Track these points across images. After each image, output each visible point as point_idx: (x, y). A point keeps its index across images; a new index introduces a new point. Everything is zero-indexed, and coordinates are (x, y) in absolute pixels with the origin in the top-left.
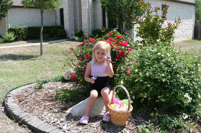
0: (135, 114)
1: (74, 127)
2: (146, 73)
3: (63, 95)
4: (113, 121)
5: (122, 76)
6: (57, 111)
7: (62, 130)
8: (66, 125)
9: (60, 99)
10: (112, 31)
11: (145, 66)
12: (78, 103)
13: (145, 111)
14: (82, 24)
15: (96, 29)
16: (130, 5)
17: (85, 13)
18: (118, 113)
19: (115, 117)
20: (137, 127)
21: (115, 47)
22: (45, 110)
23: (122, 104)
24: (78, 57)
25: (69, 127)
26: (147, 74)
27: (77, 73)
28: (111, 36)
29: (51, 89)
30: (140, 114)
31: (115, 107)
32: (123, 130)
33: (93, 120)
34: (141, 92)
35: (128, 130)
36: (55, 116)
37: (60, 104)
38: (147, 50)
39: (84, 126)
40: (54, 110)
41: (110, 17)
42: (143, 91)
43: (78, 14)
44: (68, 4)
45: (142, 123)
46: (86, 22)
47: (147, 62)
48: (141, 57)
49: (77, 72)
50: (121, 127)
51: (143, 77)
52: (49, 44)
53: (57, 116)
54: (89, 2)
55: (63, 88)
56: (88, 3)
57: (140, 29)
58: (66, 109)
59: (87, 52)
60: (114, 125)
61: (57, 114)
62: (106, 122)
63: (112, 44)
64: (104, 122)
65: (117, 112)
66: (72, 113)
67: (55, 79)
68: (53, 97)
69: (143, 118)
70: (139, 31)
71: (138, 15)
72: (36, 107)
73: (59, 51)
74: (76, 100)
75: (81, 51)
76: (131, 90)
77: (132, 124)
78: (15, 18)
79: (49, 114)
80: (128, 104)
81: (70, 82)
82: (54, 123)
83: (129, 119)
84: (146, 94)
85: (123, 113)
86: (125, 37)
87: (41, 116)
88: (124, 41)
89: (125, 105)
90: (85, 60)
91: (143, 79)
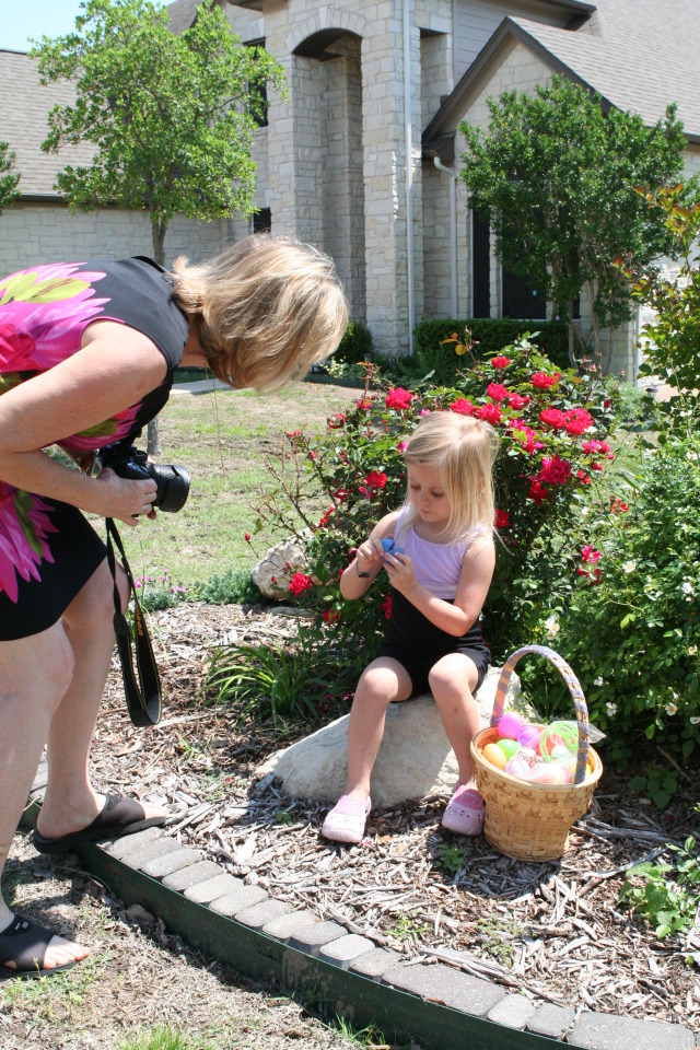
0: (618, 801)
1: (293, 852)
2: (679, 580)
3: (244, 681)
4: (496, 832)
5: (557, 590)
6: (209, 764)
7: (230, 866)
8: (250, 844)
9: (231, 698)
10: (507, 349)
11: (679, 547)
12: (318, 726)
13: (671, 785)
14: (368, 294)
15: (437, 318)
16: (622, 195)
17: (384, 236)
18: (525, 794)
19: (508, 811)
20: (622, 868)
21: (520, 435)
22: (152, 753)
23: (543, 744)
24: (327, 481)
25: (267, 854)
26: (687, 588)
27: (318, 570)
28: (505, 378)
29: (187, 643)
30: (644, 801)
31: (508, 756)
32: (547, 882)
33: (392, 818)
34: (654, 681)
35: (574, 884)
36: (199, 792)
37: (226, 726)
38: (688, 455)
39: (343, 853)
40: (197, 759)
41: (516, 261)
42: (662, 679)
43: (348, 240)
44: (293, 186)
45: (649, 851)
46: (389, 282)
47: (688, 522)
48: (659, 491)
49: (320, 565)
50: (536, 865)
51: (662, 603)
52: (195, 394)
53: (210, 789)
54: (402, 179)
55: (246, 639)
56: (398, 181)
57: (662, 337)
58: (257, 756)
59: (377, 461)
60: (501, 855)
61: (210, 778)
62: (459, 835)
63: (507, 423)
64: (447, 836)
65: (515, 785)
66: (285, 776)
67: (212, 592)
68: (194, 686)
69: (659, 821)
70: (654, 348)
71: (660, 250)
72: (108, 739)
73: (244, 433)
74: (311, 706)
75: (342, 454)
76: (601, 670)
77: (594, 850)
78: (27, 256)
79: (171, 781)
80: (576, 745)
81: (289, 610)
82: (194, 826)
83: (583, 824)
84: (676, 696)
85: (550, 797)
86: (577, 380)
87: (128, 789)
88: (572, 401)
89: (559, 749)
90: (362, 502)
91: (661, 615)
